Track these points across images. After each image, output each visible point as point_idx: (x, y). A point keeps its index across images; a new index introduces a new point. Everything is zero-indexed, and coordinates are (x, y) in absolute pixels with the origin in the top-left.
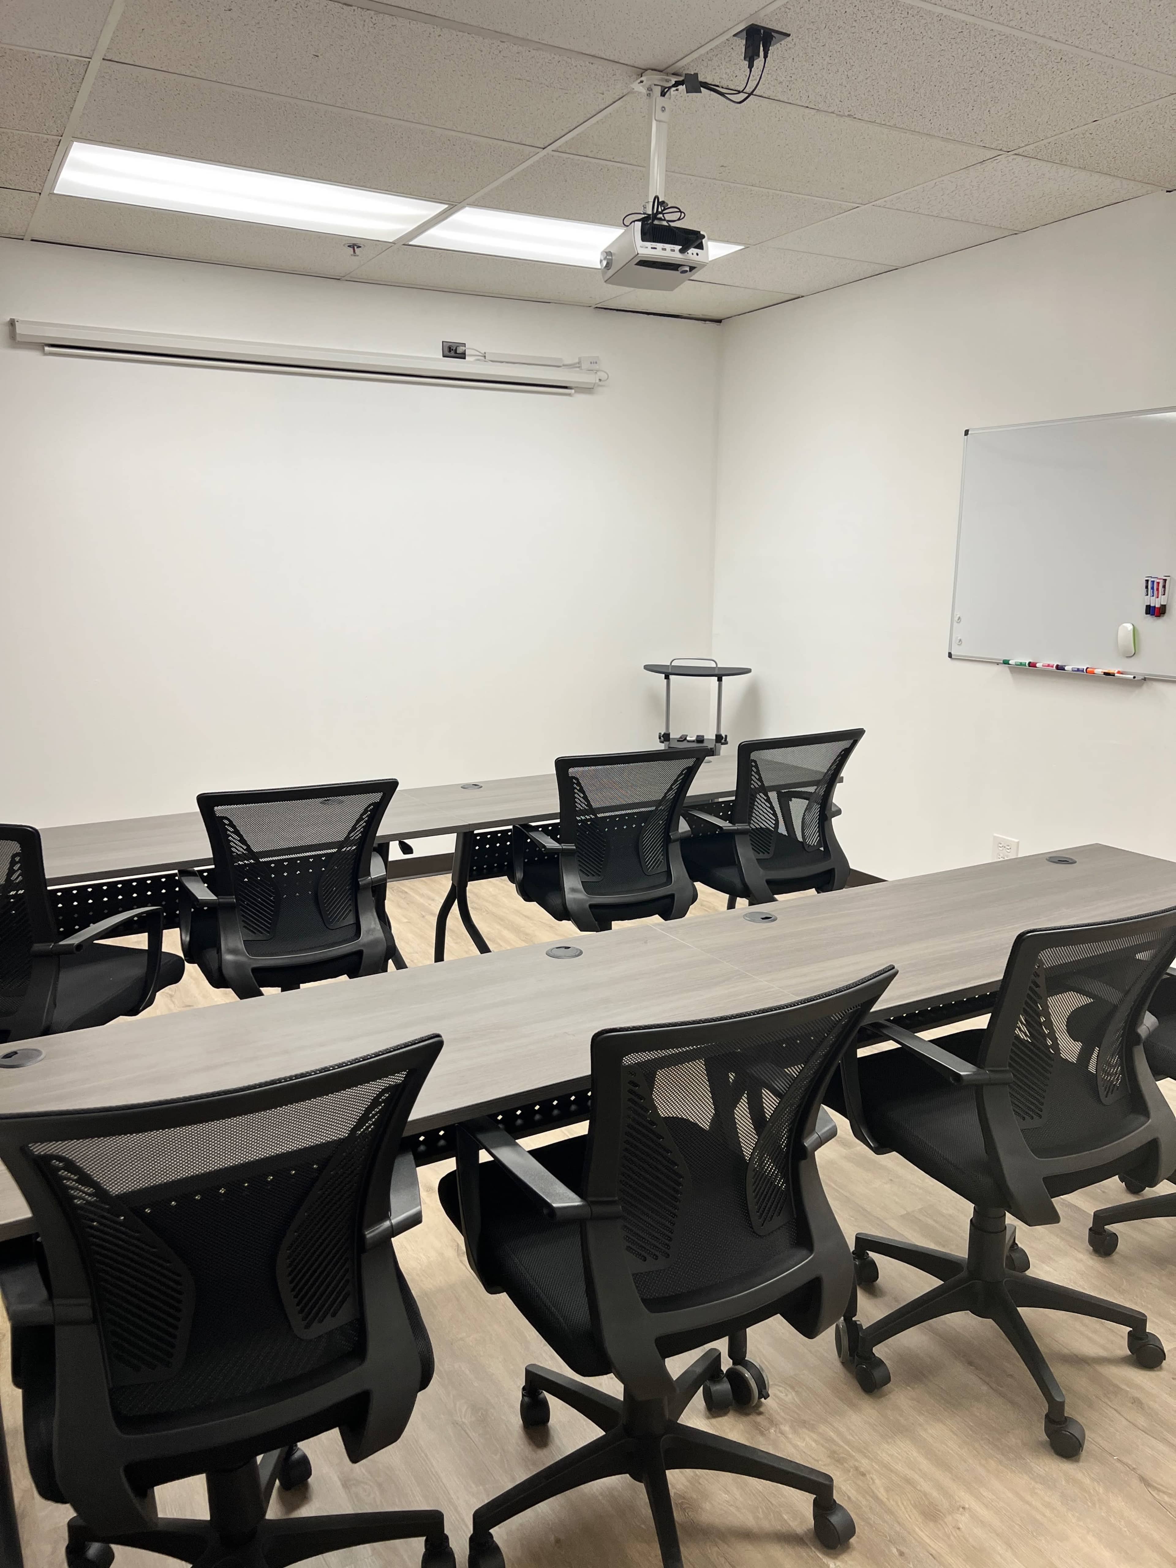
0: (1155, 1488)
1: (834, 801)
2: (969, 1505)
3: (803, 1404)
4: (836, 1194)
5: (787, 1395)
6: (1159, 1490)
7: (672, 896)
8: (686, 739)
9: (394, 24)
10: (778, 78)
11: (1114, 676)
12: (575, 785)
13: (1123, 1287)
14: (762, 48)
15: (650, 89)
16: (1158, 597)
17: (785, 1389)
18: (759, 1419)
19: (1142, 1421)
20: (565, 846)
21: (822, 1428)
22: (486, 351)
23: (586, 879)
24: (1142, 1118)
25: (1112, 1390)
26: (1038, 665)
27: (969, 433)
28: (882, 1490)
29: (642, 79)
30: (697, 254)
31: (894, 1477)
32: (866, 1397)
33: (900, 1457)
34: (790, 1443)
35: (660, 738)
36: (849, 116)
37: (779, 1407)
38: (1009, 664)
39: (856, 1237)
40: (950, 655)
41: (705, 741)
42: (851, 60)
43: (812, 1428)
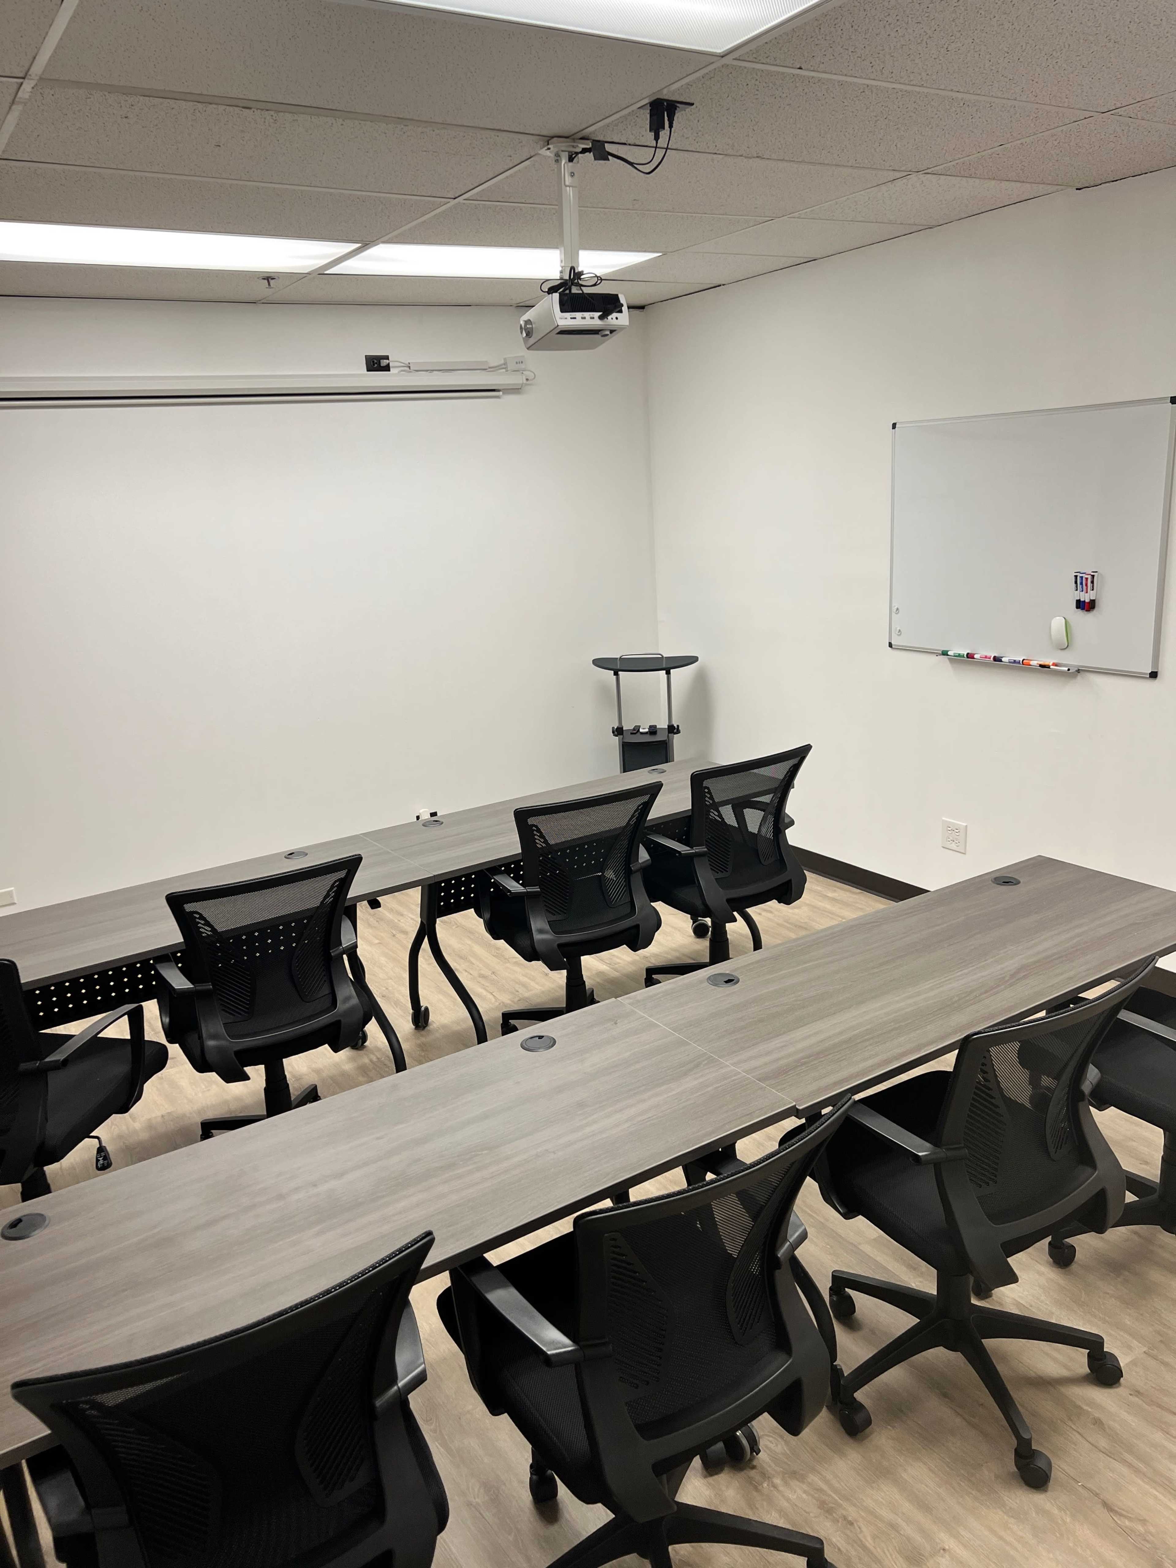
0: (1116, 1512)
1: (787, 811)
2: (949, 1547)
3: (793, 1454)
4: (812, 1220)
5: (777, 1445)
6: (1121, 1515)
7: (637, 927)
8: (639, 730)
9: (295, 118)
10: (685, 135)
11: (1049, 668)
12: (535, 832)
13: (1082, 1299)
14: (666, 118)
15: (557, 155)
16: (1087, 592)
17: (775, 1438)
18: (752, 1473)
19: (1103, 1443)
20: (530, 889)
21: (812, 1478)
22: (410, 362)
23: (554, 918)
24: (1089, 1170)
25: (1075, 1412)
26: (975, 656)
27: (897, 426)
28: (869, 1539)
29: (549, 146)
30: (617, 318)
31: (880, 1525)
32: (851, 1441)
33: (884, 1502)
34: (783, 1496)
35: (613, 732)
36: (757, 157)
37: (770, 1459)
38: (948, 655)
39: (832, 1275)
40: (890, 645)
41: (658, 731)
42: (756, 119)
43: (802, 1478)
